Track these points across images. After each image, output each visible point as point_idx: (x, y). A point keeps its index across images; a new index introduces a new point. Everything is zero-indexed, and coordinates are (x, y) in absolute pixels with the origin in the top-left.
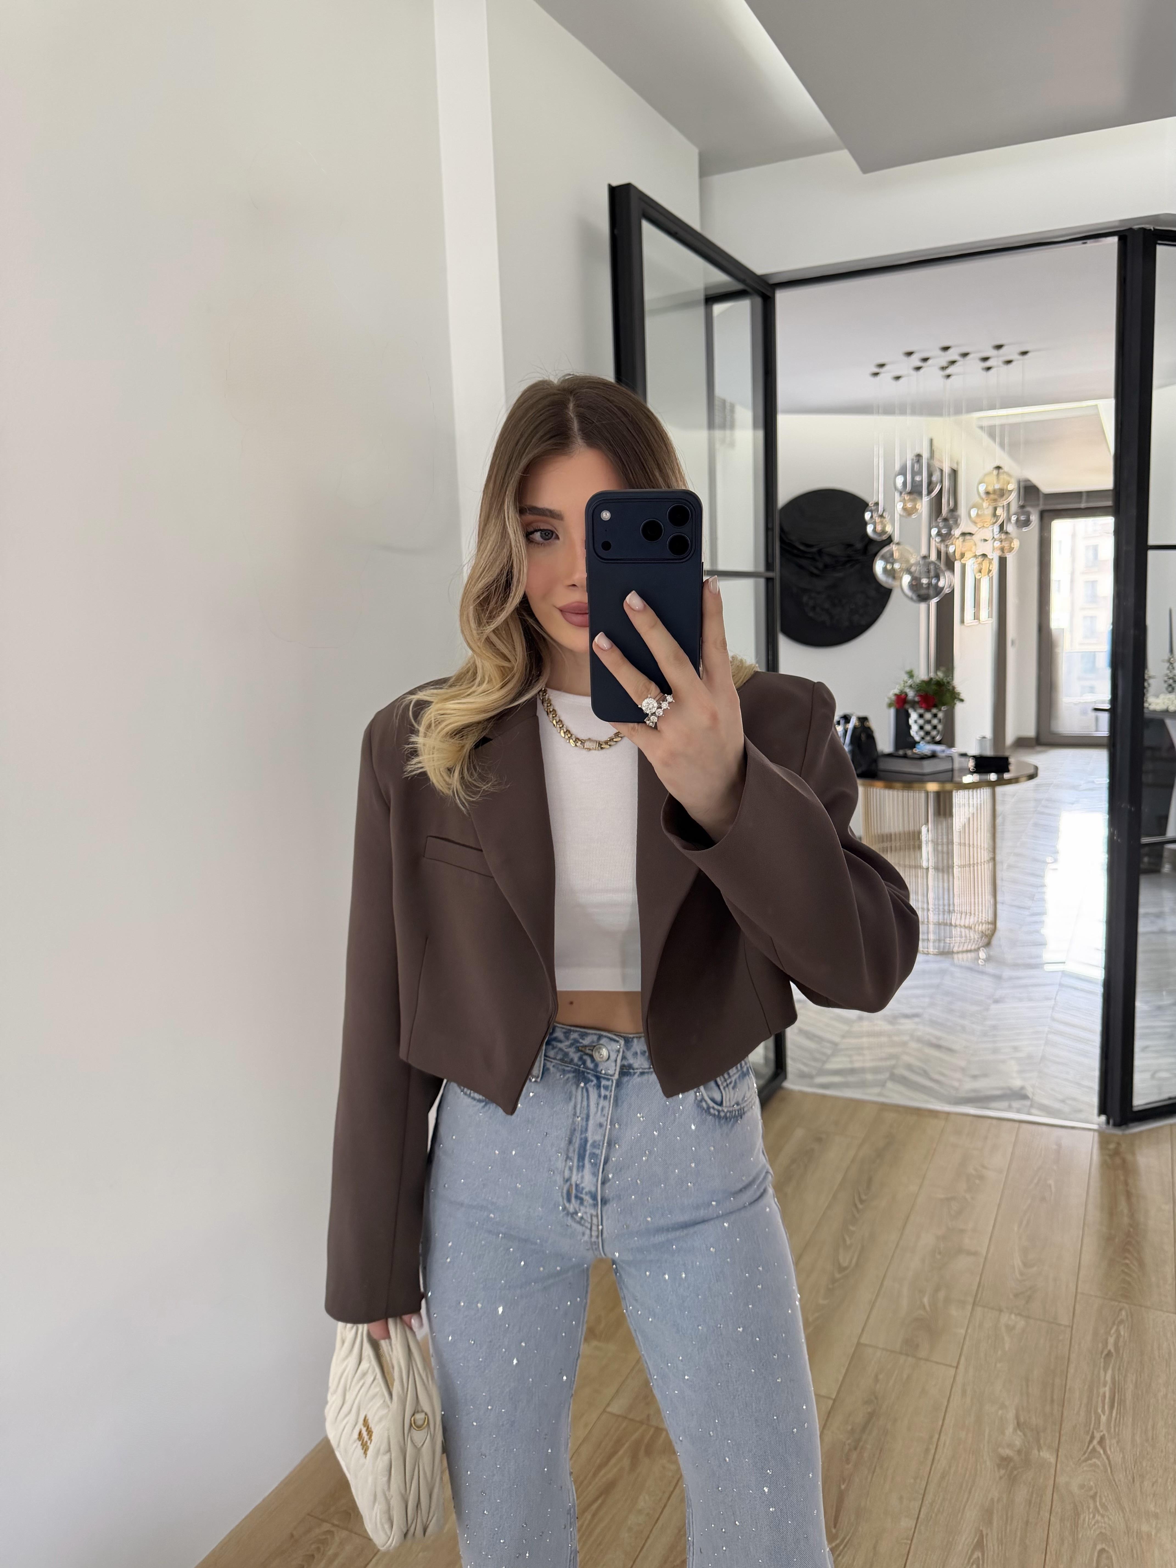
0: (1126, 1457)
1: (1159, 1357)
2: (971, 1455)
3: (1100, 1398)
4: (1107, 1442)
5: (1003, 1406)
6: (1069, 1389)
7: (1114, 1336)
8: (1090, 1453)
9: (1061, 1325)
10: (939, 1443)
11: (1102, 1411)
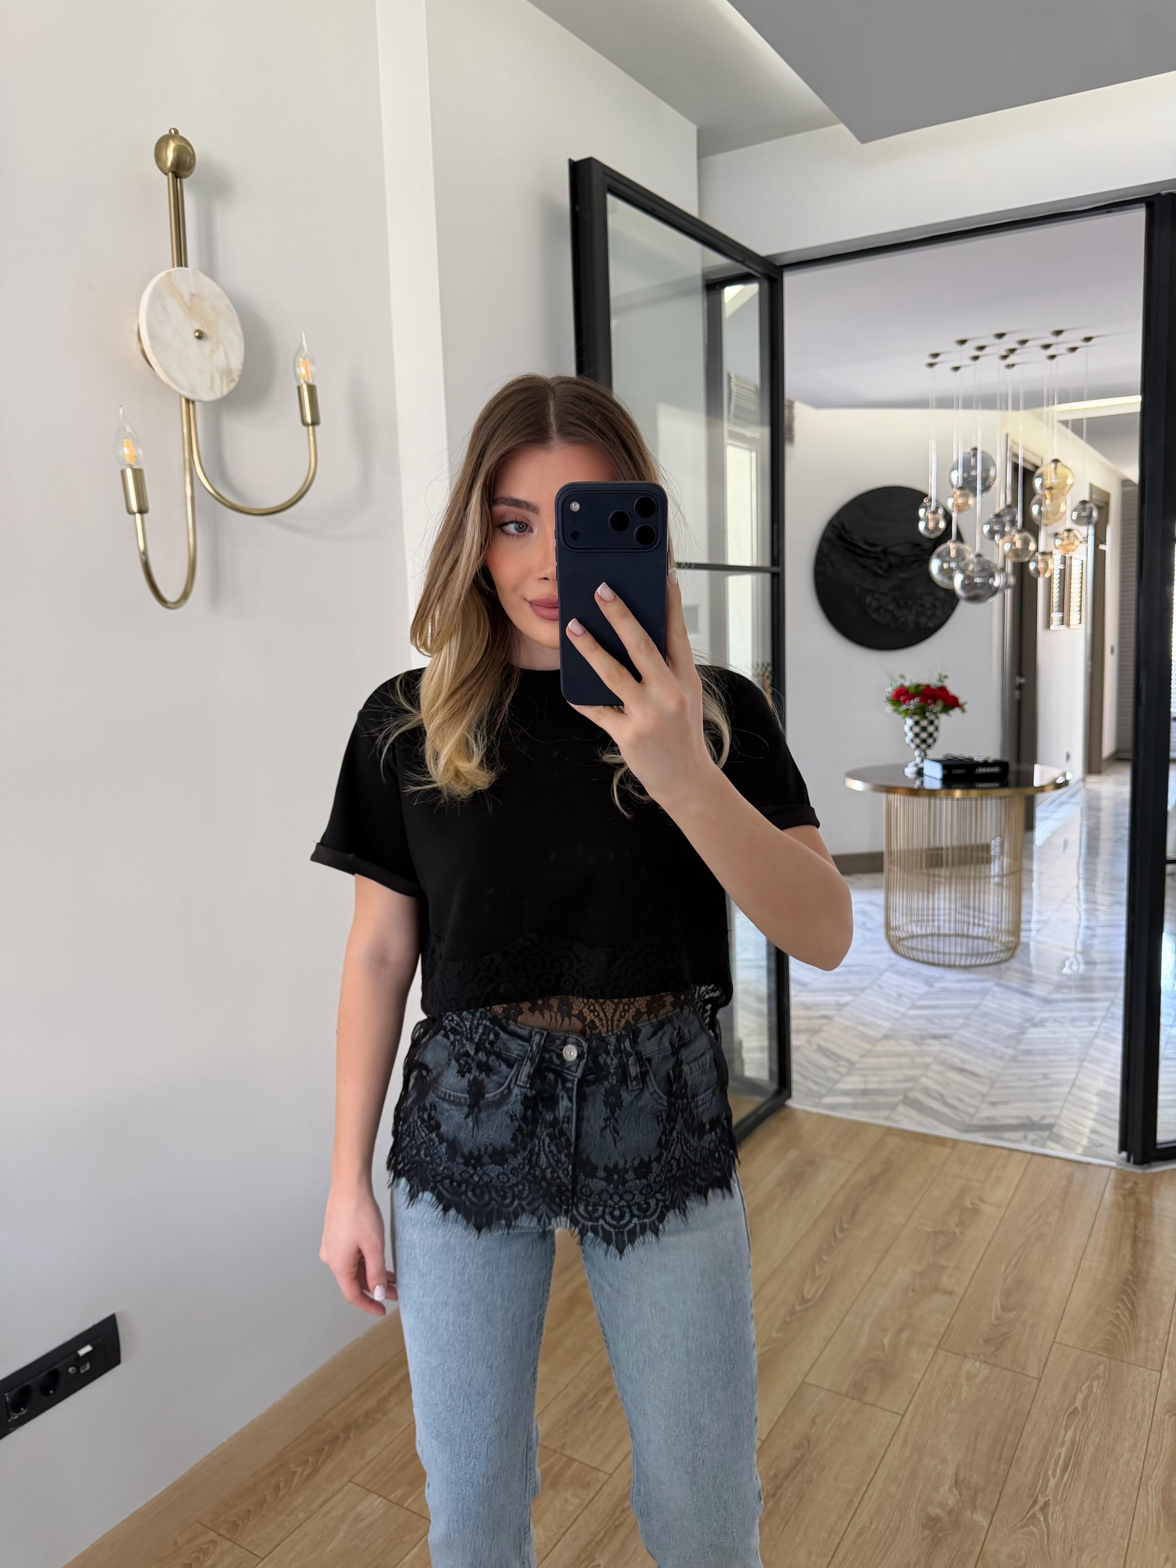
0: (1068, 1527)
2: (896, 1513)
3: (1053, 1459)
4: (1051, 1508)
5: (944, 1461)
6: (1022, 1447)
7: (1085, 1392)
8: (1029, 1519)
9: (1029, 1376)
10: (865, 1496)
11: (1052, 1474)
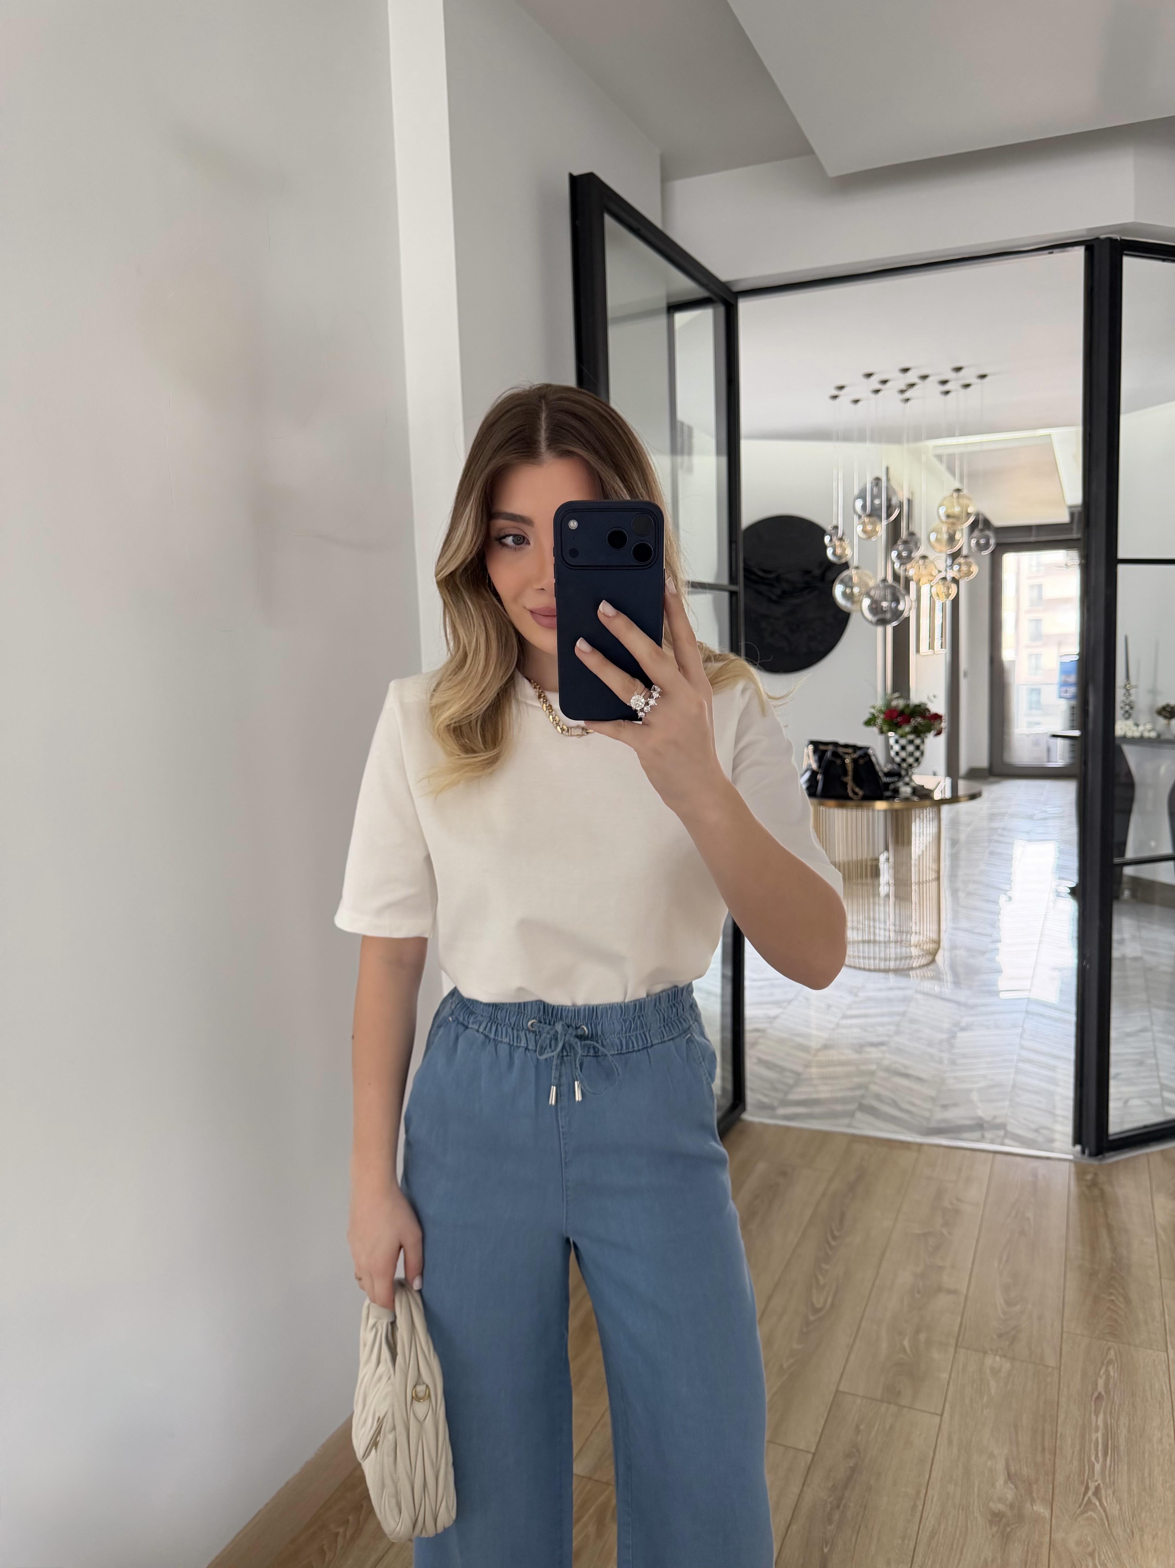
0: (1124, 1509)
1: (1152, 1398)
2: (960, 1512)
3: (1092, 1445)
4: (1103, 1492)
5: (992, 1456)
6: (1061, 1436)
7: (1104, 1377)
8: (1086, 1505)
9: (1049, 1367)
10: (927, 1499)
11: (1095, 1458)
